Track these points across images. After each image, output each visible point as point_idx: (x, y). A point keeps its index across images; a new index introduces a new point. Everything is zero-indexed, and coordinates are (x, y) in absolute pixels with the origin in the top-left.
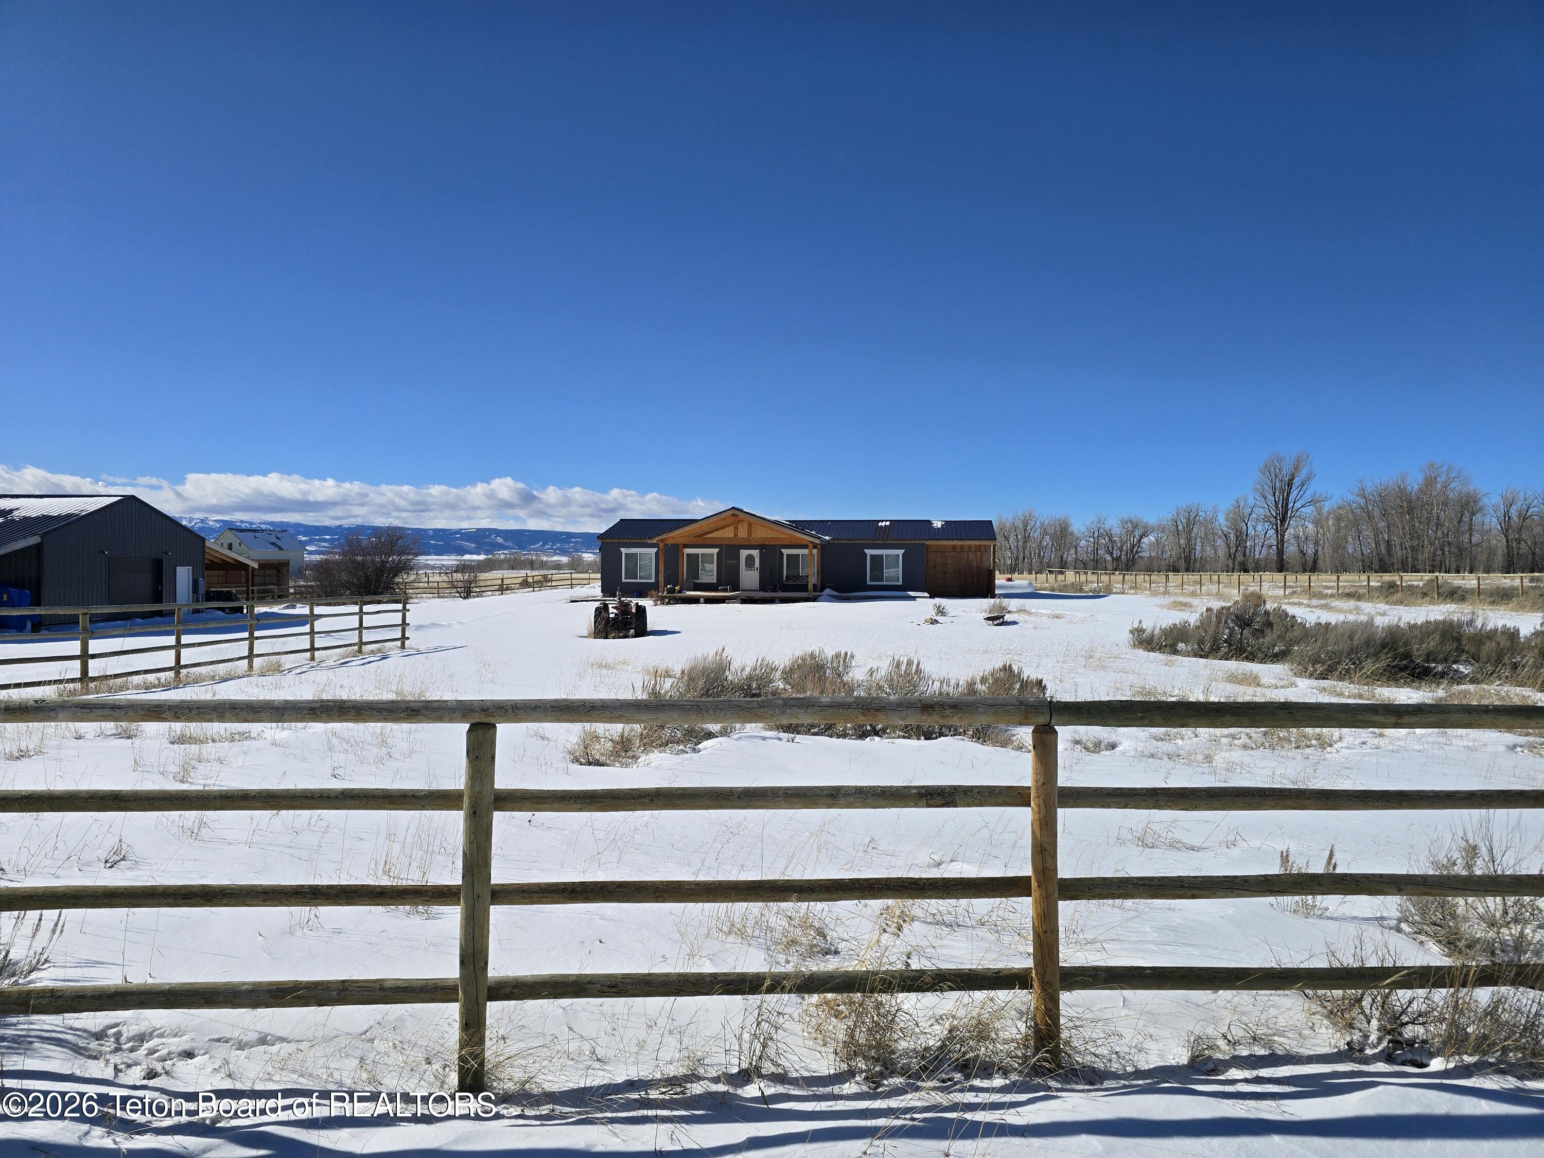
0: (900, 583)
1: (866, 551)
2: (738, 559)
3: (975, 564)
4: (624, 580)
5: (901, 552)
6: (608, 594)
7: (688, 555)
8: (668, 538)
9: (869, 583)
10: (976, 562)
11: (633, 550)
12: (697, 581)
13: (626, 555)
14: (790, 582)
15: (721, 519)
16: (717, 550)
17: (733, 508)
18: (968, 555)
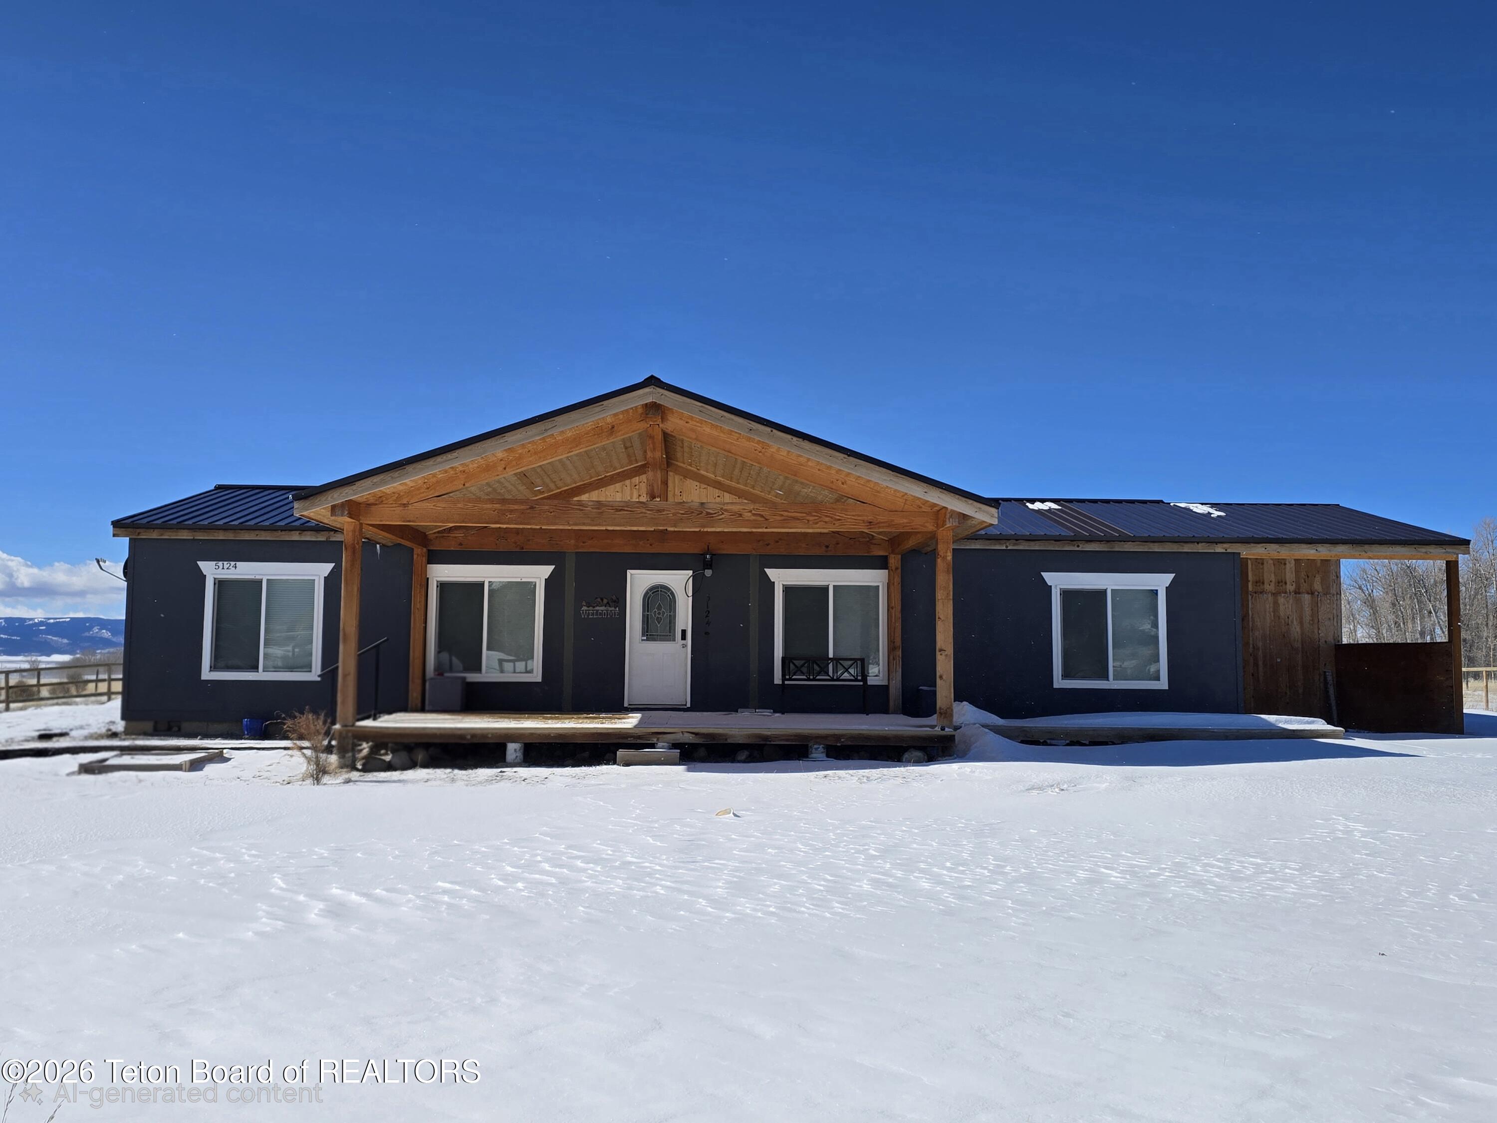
0: (1163, 684)
1: (1050, 577)
2: (619, 600)
3: (1296, 630)
4: (207, 674)
5: (1161, 582)
6: (149, 726)
7: (444, 587)
8: (380, 500)
9: (1059, 682)
10: (1301, 623)
11: (246, 570)
12: (473, 677)
13: (221, 585)
14: (798, 680)
15: (599, 432)
16: (545, 571)
17: (652, 381)
18: (1276, 603)
